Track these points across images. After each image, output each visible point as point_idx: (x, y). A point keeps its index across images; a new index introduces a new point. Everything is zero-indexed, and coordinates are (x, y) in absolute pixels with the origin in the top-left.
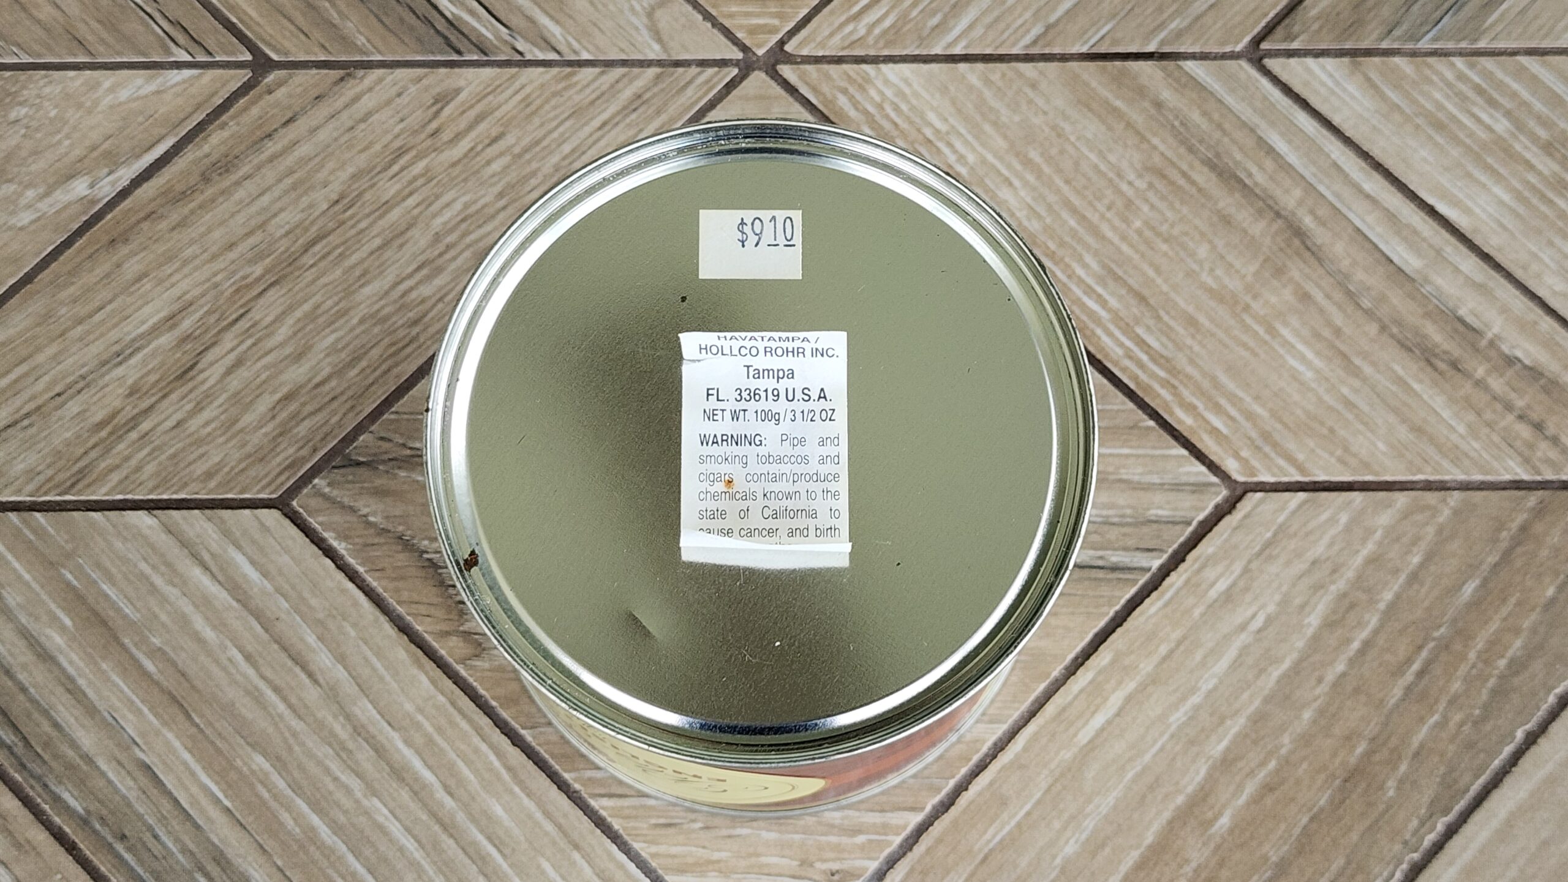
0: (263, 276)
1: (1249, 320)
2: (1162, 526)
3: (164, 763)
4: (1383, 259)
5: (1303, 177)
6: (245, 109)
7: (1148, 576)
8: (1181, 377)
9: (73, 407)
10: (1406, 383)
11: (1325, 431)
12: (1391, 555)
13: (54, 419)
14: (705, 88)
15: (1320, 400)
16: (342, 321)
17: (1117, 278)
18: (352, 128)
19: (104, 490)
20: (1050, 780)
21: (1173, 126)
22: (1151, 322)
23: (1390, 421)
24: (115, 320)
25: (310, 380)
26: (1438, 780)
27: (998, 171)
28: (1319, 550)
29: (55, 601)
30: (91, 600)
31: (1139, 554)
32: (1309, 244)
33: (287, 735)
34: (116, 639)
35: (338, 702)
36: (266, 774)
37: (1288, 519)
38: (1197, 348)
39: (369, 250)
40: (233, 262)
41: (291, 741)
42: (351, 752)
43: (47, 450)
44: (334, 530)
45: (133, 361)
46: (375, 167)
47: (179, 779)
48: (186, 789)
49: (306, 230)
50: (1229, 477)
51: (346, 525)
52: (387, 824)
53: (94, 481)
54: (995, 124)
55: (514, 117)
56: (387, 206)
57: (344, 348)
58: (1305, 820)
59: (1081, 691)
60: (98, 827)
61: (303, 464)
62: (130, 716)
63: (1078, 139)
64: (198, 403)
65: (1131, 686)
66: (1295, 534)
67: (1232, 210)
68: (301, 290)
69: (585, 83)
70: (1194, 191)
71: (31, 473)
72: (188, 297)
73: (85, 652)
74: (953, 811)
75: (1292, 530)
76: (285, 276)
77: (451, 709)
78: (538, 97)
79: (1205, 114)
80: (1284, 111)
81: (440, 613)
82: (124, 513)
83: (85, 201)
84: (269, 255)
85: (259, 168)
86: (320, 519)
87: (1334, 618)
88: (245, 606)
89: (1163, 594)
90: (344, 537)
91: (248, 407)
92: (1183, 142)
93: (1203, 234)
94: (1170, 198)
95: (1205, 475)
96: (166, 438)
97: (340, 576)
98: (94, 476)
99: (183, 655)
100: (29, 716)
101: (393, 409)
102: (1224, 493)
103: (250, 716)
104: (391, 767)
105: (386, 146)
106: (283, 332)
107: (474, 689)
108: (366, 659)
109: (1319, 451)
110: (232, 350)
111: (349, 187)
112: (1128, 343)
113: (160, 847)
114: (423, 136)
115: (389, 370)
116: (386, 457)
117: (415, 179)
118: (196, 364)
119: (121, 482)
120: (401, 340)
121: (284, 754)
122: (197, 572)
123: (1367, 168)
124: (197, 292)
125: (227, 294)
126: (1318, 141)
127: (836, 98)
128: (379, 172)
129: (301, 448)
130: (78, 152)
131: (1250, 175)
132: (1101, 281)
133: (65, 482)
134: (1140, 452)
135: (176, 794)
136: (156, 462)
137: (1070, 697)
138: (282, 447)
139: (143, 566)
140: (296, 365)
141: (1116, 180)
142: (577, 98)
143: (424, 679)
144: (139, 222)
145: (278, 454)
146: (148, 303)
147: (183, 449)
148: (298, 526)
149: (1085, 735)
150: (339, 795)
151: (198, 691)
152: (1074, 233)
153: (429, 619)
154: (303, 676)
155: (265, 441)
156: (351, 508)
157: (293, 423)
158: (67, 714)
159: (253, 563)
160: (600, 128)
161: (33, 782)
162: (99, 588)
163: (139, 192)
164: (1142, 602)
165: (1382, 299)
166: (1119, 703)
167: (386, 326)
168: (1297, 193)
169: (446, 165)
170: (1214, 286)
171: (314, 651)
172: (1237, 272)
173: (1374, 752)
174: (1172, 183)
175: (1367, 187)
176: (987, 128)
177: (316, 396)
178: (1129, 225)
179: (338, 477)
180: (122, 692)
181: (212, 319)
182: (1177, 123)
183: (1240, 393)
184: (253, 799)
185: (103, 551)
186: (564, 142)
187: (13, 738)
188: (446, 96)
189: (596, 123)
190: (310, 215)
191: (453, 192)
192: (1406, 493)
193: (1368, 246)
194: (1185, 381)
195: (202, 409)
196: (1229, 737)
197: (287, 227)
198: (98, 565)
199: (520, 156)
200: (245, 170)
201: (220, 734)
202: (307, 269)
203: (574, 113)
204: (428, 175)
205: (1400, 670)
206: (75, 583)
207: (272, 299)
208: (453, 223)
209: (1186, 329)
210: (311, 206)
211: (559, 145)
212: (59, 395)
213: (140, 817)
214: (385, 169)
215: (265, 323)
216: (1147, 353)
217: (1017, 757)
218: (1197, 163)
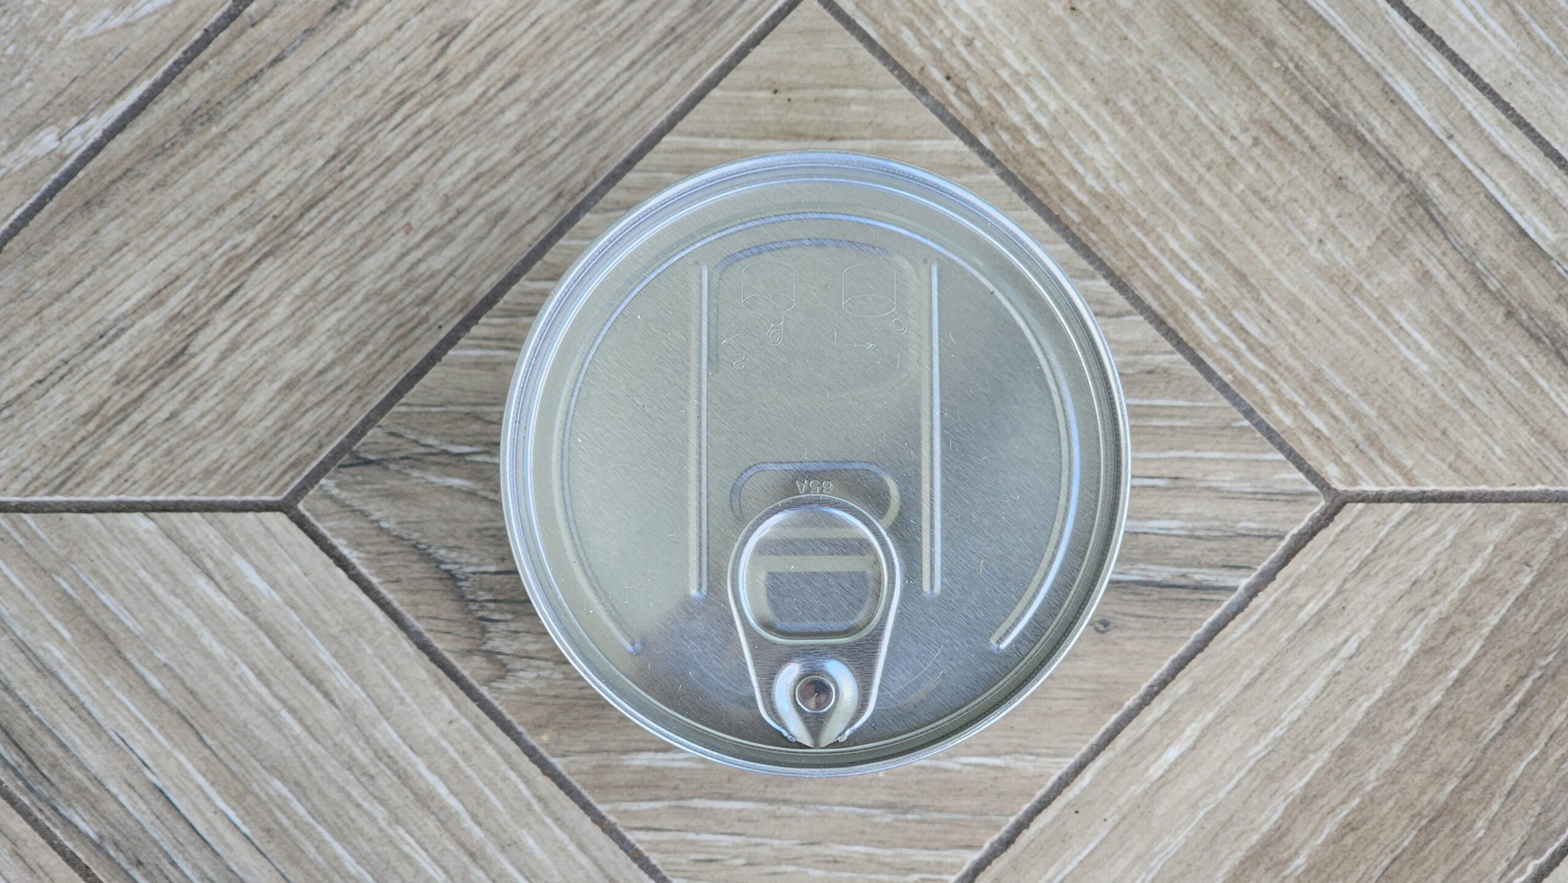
0: (255, 245)
1: (1359, 302)
2: (1253, 541)
3: (177, 786)
4: (1516, 233)
5: (1432, 132)
6: (227, 45)
7: (1234, 597)
8: (1281, 370)
9: (58, 396)
10: (1532, 379)
11: (1437, 434)
12: (1500, 575)
13: (37, 409)
14: (748, 19)
15: (1435, 396)
16: (344, 299)
17: (1215, 253)
18: (348, 68)
19: (95, 490)
20: (1117, 817)
21: (1287, 69)
22: (1250, 305)
23: (1512, 422)
24: (95, 297)
25: (311, 367)
26: (1532, 820)
27: (1084, 122)
28: (1421, 568)
29: (51, 612)
30: (89, 611)
31: (1224, 571)
32: (1434, 211)
33: (304, 758)
34: (119, 652)
35: (357, 725)
36: (285, 799)
37: (1388, 534)
38: (1300, 335)
39: (371, 215)
40: (220, 228)
41: (309, 765)
42: (372, 777)
43: (31, 444)
44: (344, 537)
45: (117, 344)
46: (374, 116)
47: (194, 804)
48: (202, 815)
49: (301, 191)
50: (1329, 488)
51: (358, 532)
52: (413, 854)
53: (84, 480)
54: (1081, 64)
55: (530, 55)
56: (390, 163)
57: (346, 331)
58: (1386, 862)
59: (1156, 722)
60: (112, 853)
61: (308, 463)
62: (139, 737)
63: (1176, 84)
64: (192, 392)
65: (1210, 716)
66: (1397, 551)
67: (1349, 172)
68: (298, 262)
69: (610, 13)
70: (1306, 149)
71: (17, 470)
72: (174, 270)
73: (87, 667)
74: (1013, 850)
75: (1394, 546)
76: (279, 246)
77: (476, 734)
78: (558, 30)
79: (1323, 54)
80: (1417, 52)
81: (462, 630)
82: (118, 515)
83: (53, 156)
84: (260, 221)
85: (245, 117)
86: (329, 524)
87: (1432, 644)
88: (254, 619)
89: (1249, 615)
90: (357, 545)
91: (246, 397)
92: (1296, 89)
93: (1313, 201)
94: (1280, 157)
95: (1303, 483)
96: (158, 432)
97: (353, 588)
98: (84, 473)
99: (191, 672)
100: (32, 735)
101: (403, 401)
102: (1322, 504)
103: (265, 738)
104: (416, 794)
105: (386, 91)
106: (280, 312)
107: (499, 713)
108: (384, 678)
109: (1429, 456)
110: (226, 331)
111: (347, 138)
112: (1225, 330)
113: (178, 875)
114: (427, 79)
115: (397, 356)
116: (397, 455)
117: (420, 131)
118: (186, 348)
119: (113, 481)
120: (410, 320)
121: (303, 779)
122: (201, 581)
123: (1508, 122)
124: (183, 264)
125: (216, 267)
126: (1452, 88)
127: (900, 32)
128: (379, 122)
129: (305, 444)
130: (42, 97)
131: (1371, 130)
132: (1197, 256)
133: (52, 480)
134: (1232, 456)
135: (191, 819)
136: (149, 459)
137: (1142, 730)
138: (286, 441)
139: (143, 574)
140: (295, 350)
141: (1219, 135)
142: (601, 33)
143: (445, 700)
144: (113, 182)
145: (281, 451)
146: (129, 276)
147: (178, 445)
148: (305, 531)
149: (1156, 771)
150: (363, 823)
151: (208, 711)
152: (1168, 200)
153: (449, 637)
154: (319, 696)
155: (266, 436)
156: (362, 512)
157: (296, 415)
158: (71, 731)
159: (259, 570)
160: (628, 69)
161: (40, 805)
162: (97, 598)
163: (112, 145)
164: (1225, 626)
165: (1513, 279)
166: (1197, 734)
167: (392, 305)
168: (1425, 152)
169: (454, 113)
170: (1325, 263)
171: (328, 669)
172: (1351, 245)
173: (1465, 789)
174: (1282, 139)
175: (1503, 145)
176: (1072, 69)
177: (319, 385)
178: (1230, 189)
179: (347, 478)
180: (129, 710)
181: (202, 295)
182: (1291, 65)
183: (1348, 391)
184: (273, 826)
185: (98, 557)
186: (586, 85)
187: (16, 758)
188: (452, 29)
189: (623, 63)
190: (304, 172)
191: (462, 145)
192: (1523, 505)
193: (1500, 215)
194: (1286, 374)
195: (196, 398)
196: (1311, 773)
197: (279, 188)
198: (95, 573)
199: (537, 103)
200: (231, 119)
201: (234, 757)
202: (302, 239)
203: (598, 49)
204: (436, 126)
205: (1499, 702)
206: (71, 591)
207: (266, 272)
208: (464, 183)
209: (1289, 313)
210: (305, 162)
211: (581, 89)
212: (40, 382)
213: (155, 843)
214: (387, 118)
215: (258, 302)
216: (1245, 341)
217: (1083, 791)
218: (1311, 114)
